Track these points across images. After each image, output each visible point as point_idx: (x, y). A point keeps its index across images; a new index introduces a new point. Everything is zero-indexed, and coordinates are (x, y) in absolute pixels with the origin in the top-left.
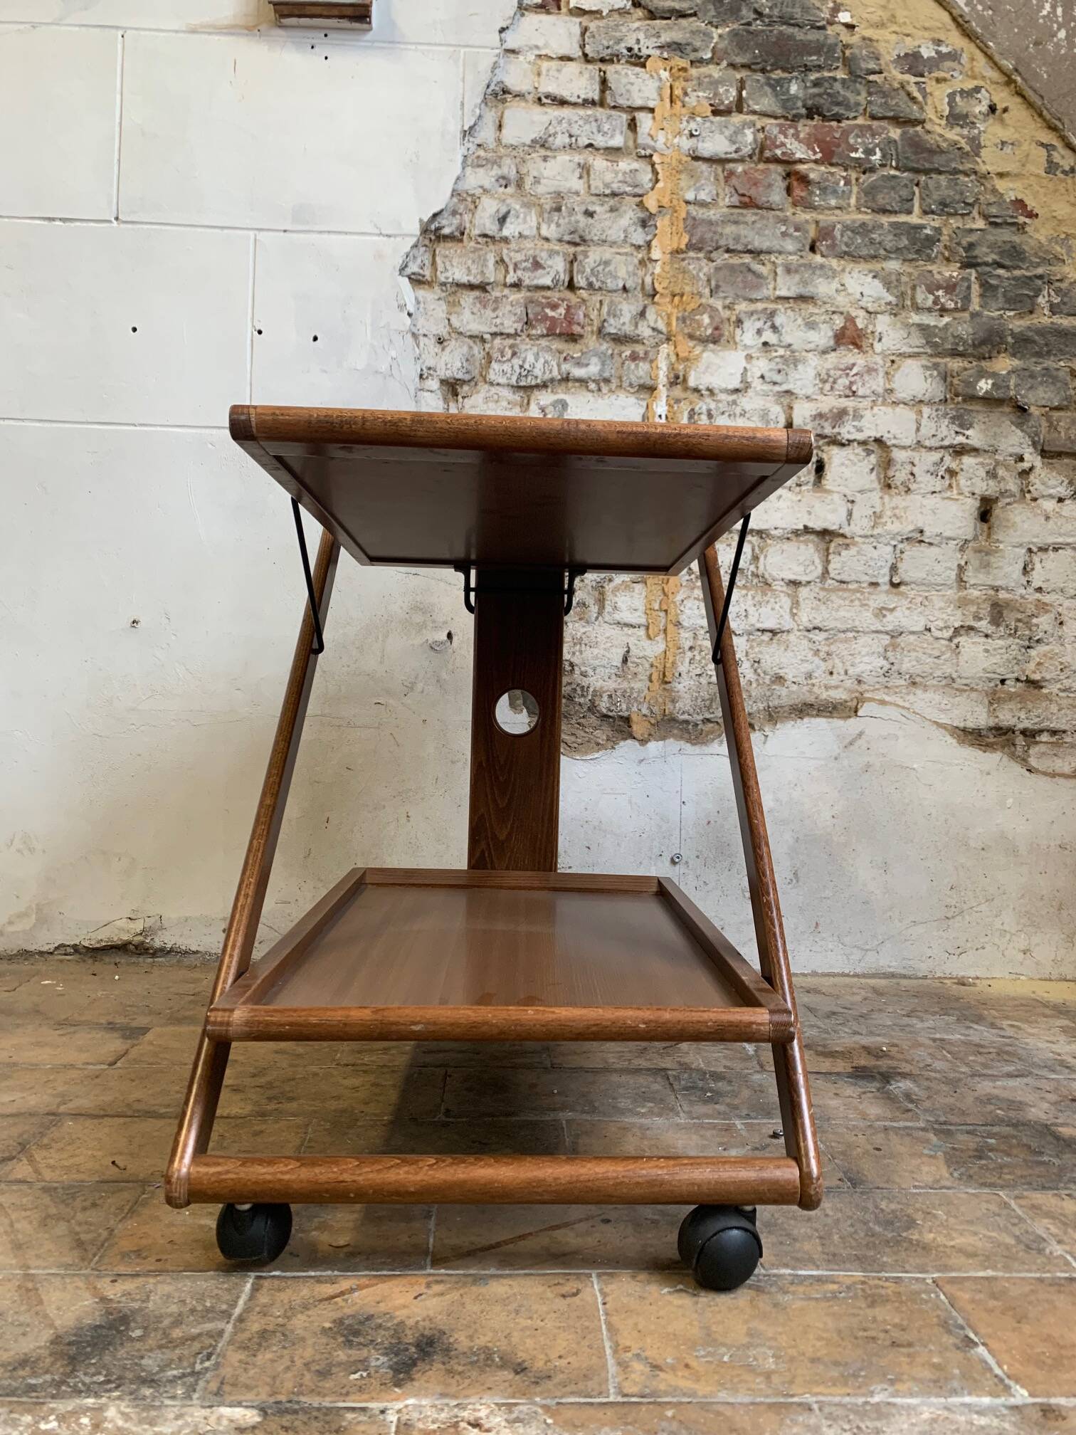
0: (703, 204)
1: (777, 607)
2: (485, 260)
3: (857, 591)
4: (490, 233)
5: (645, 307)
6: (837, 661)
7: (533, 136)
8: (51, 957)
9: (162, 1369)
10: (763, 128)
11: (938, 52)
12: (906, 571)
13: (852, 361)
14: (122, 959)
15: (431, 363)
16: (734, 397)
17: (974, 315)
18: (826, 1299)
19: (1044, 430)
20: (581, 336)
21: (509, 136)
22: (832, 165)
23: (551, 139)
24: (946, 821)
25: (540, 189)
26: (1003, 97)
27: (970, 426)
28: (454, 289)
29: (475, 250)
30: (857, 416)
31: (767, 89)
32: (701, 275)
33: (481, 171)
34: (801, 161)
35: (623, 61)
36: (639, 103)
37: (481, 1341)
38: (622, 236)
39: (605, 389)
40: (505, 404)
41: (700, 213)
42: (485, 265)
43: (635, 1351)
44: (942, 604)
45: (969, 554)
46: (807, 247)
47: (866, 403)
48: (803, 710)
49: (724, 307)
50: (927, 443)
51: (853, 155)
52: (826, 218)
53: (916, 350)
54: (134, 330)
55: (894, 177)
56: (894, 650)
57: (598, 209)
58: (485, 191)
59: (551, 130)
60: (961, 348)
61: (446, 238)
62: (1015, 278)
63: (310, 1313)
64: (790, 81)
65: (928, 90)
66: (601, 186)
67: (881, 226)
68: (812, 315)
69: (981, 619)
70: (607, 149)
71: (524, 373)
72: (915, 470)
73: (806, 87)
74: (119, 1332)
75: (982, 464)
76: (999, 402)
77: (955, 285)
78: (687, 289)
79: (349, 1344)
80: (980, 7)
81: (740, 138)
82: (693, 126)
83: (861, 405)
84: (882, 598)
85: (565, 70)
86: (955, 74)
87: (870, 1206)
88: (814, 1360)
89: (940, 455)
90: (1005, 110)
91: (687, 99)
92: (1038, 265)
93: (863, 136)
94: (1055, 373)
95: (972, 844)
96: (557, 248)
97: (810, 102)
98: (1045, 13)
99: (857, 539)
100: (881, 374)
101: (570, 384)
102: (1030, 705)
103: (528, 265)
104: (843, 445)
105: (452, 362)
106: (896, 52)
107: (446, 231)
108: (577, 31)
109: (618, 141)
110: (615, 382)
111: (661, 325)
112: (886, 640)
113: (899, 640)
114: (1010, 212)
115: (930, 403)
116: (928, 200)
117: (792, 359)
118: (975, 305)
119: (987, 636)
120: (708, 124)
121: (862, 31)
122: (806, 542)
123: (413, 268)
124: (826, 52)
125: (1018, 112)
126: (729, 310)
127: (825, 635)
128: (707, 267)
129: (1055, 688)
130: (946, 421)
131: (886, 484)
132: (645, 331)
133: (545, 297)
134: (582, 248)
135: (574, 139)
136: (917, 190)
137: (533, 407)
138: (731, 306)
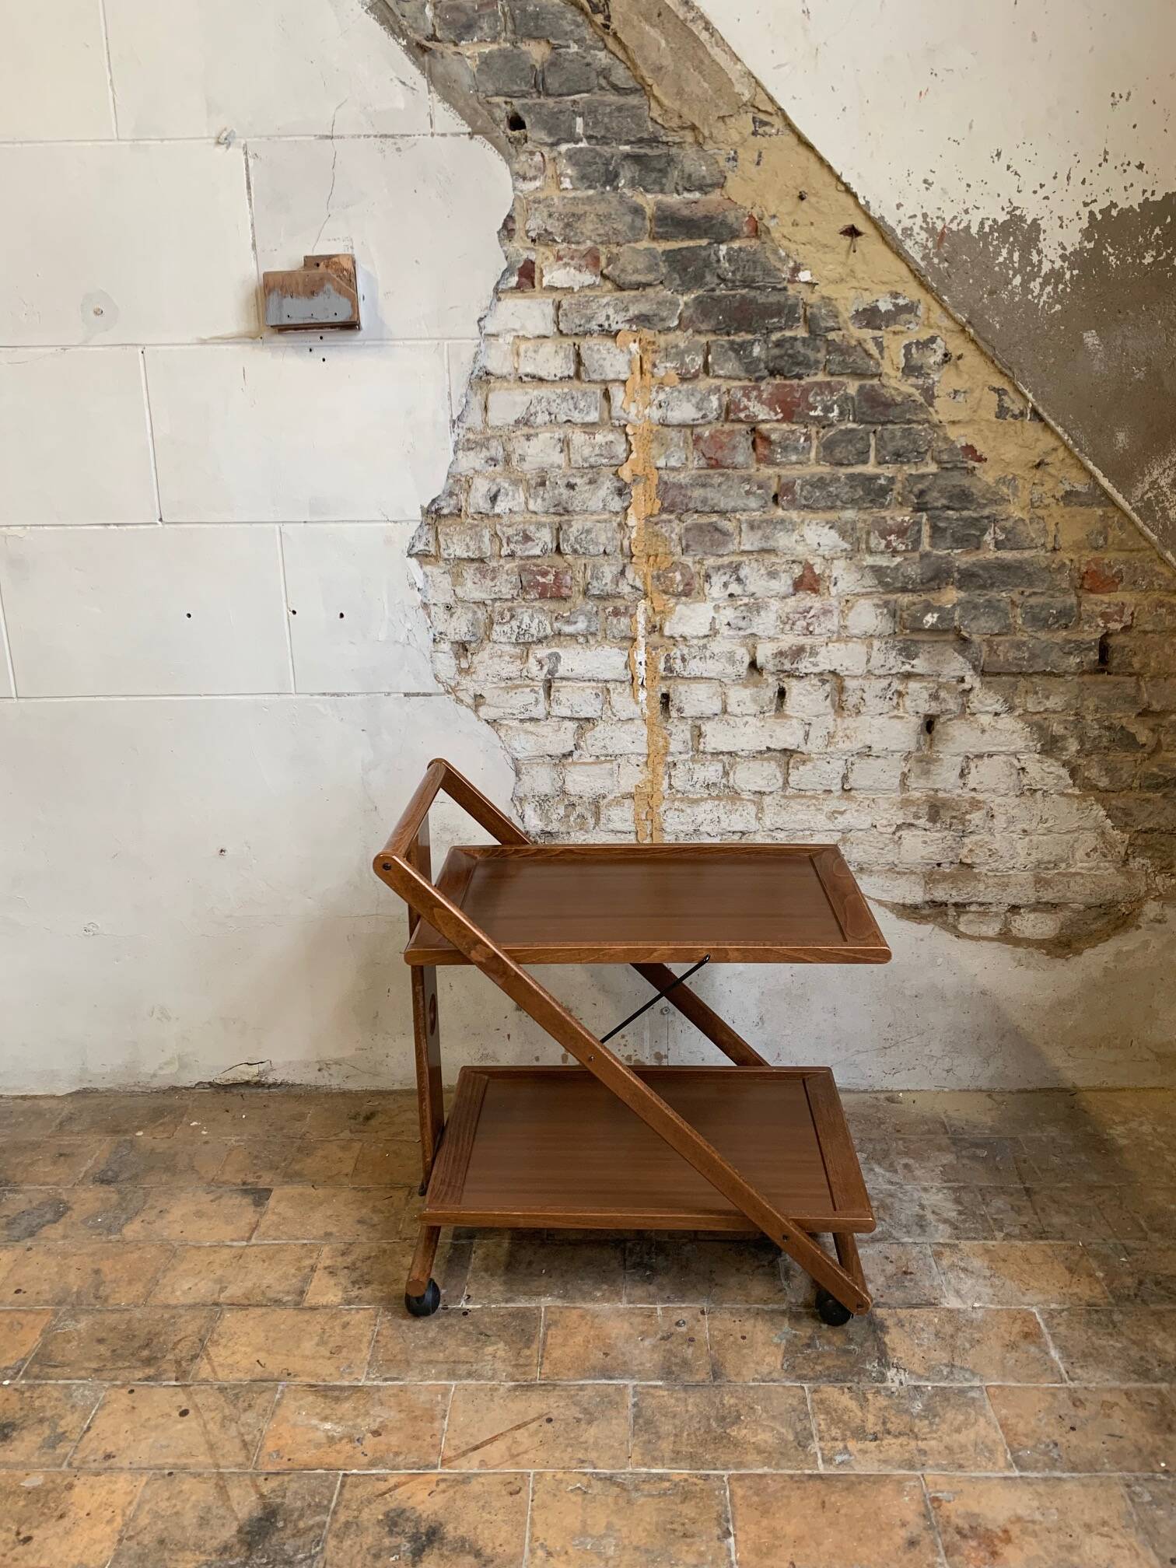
0: (673, 469)
1: (745, 813)
2: (482, 536)
3: (813, 797)
4: (483, 511)
5: (624, 566)
7: (515, 417)
8: (193, 1091)
9: (296, 1552)
10: (728, 391)
11: (895, 305)
12: (855, 780)
13: (809, 605)
14: (246, 1091)
15: (441, 629)
16: (706, 640)
17: (925, 556)
18: (660, 1495)
19: (984, 655)
20: (570, 597)
21: (497, 417)
22: (793, 423)
23: (532, 418)
24: (886, 976)
25: (526, 466)
26: (957, 345)
27: (916, 656)
28: (457, 563)
29: (473, 527)
30: (814, 653)
31: (731, 353)
32: (673, 536)
33: (472, 453)
34: (763, 421)
35: (595, 335)
36: (611, 376)
37: (461, 1531)
38: (601, 505)
40: (507, 658)
41: (671, 477)
42: (481, 540)
43: (541, 1541)
44: (887, 806)
45: (912, 763)
46: (770, 503)
47: (822, 640)
49: (695, 563)
50: (877, 672)
51: (812, 413)
52: (788, 473)
53: (869, 590)
54: (189, 616)
55: (852, 430)
56: (845, 845)
57: (578, 481)
58: (477, 472)
59: (532, 410)
60: (910, 587)
61: (445, 516)
62: (961, 520)
63: (372, 1506)
64: (753, 344)
65: (885, 344)
66: (580, 459)
67: (838, 479)
68: (773, 564)
69: (920, 818)
70: (583, 424)
71: (522, 632)
72: (865, 696)
73: (769, 349)
74: (271, 1523)
75: (926, 688)
76: (945, 631)
77: (906, 529)
78: (661, 550)
79: (391, 1533)
80: (936, 261)
81: (705, 404)
82: (662, 396)
83: (818, 643)
84: (833, 804)
85: (541, 349)
86: (911, 326)
87: (717, 1401)
88: (636, 1548)
89: (888, 681)
90: (960, 357)
91: (656, 370)
92: (985, 506)
93: (822, 393)
94: (997, 604)
95: (908, 993)
96: (544, 519)
97: (771, 365)
98: (1001, 259)
99: (812, 756)
100: (836, 613)
101: (562, 638)
102: (961, 885)
103: (519, 538)
104: (802, 678)
105: (459, 627)
106: (855, 308)
107: (445, 511)
108: (550, 311)
109: (594, 416)
110: (600, 635)
111: (639, 584)
112: (839, 836)
113: (849, 835)
114: (960, 458)
115: (880, 636)
116: (884, 452)
117: (756, 607)
118: (925, 545)
119: (926, 830)
120: (676, 394)
121: (824, 290)
122: (768, 760)
123: (420, 546)
124: (787, 312)
125: (972, 359)
126: (698, 566)
127: (787, 833)
128: (678, 528)
129: (984, 869)
130: (894, 653)
131: (840, 708)
132: (625, 589)
133: (537, 566)
134: (566, 518)
135: (553, 417)
136: (873, 442)
137: (532, 660)
138: (700, 562)
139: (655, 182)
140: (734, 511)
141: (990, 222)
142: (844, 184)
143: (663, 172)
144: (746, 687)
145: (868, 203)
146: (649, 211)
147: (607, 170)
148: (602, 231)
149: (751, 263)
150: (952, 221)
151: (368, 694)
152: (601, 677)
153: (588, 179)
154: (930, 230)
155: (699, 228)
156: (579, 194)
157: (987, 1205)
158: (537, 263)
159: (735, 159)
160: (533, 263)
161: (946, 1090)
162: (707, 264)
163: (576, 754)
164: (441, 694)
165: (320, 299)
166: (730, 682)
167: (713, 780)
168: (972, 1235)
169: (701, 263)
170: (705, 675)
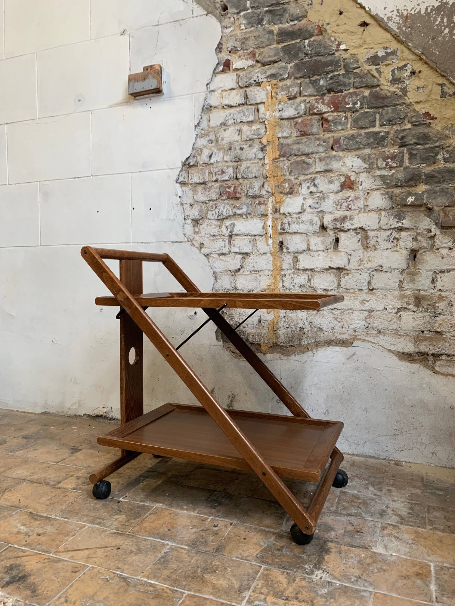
0: (285, 138)
2: (205, 173)
3: (353, 293)
4: (206, 162)
5: (264, 183)
6: (345, 322)
7: (220, 122)
10: (309, 102)
11: (386, 53)
12: (375, 284)
13: (349, 195)
14: (101, 420)
15: (187, 214)
16: (300, 215)
17: (406, 168)
19: (441, 217)
20: (240, 198)
21: (212, 124)
22: (339, 112)
23: (227, 122)
24: (394, 393)
25: (224, 142)
26: (418, 66)
27: (404, 218)
28: (195, 185)
29: (202, 169)
30: (351, 218)
31: (310, 85)
32: (285, 167)
33: (203, 139)
34: (325, 113)
35: (253, 86)
36: (259, 101)
37: (36, 580)
38: (254, 157)
39: (249, 217)
40: (213, 226)
41: (284, 141)
42: (205, 175)
43: (68, 595)
44: (392, 298)
45: (405, 275)
46: (329, 149)
47: (357, 212)
48: (330, 343)
49: (295, 179)
50: (384, 228)
51: (347, 106)
52: (337, 135)
53: (379, 187)
54: (98, 212)
55: (367, 112)
56: (370, 318)
57: (245, 146)
58: (204, 146)
59: (227, 118)
60: (399, 184)
61: (192, 166)
62: (425, 149)
63: (9, 560)
64: (320, 80)
65: (381, 71)
66: (245, 137)
67: (361, 135)
68: (331, 177)
69: (410, 304)
70: (247, 122)
71: (220, 214)
72: (378, 240)
73: (327, 81)
75: (410, 235)
76: (420, 206)
77: (396, 156)
78: (279, 174)
79: (6, 572)
80: (404, 28)
81: (299, 108)
83: (353, 214)
84: (364, 296)
85: (231, 94)
86: (394, 61)
87: (209, 561)
89: (390, 232)
90: (420, 72)
91: (277, 96)
92: (437, 141)
93: (352, 97)
94: (446, 190)
95: (407, 403)
96: (230, 164)
97: (328, 87)
98: (437, 23)
99: (352, 271)
100: (362, 199)
101: (237, 216)
102: (435, 344)
103: (220, 173)
104: (346, 231)
105: (194, 213)
106: (367, 57)
107: (192, 164)
108: (235, 77)
109: (251, 118)
110: (252, 214)
111: (270, 190)
112: (367, 313)
113: (372, 313)
114: (422, 119)
115: (385, 210)
116: (383, 120)
117: (323, 197)
118: (406, 163)
119: (414, 312)
120: (286, 105)
121: (351, 51)
122: (330, 273)
123: (181, 179)
124: (335, 64)
125: (426, 72)
126: (296, 180)
127: (339, 311)
128: (287, 163)
129: (448, 335)
130: (392, 217)
131: (366, 247)
132: (264, 193)
133: (226, 184)
134: (239, 163)
135: (235, 120)
136: (378, 116)
137: (224, 227)
138: (297, 178)
139: (278, 20)
140: (312, 153)
141: (431, 7)
142: (359, 4)
143: (282, 15)
144: (318, 237)
145: (370, 9)
146: (275, 32)
147: (259, 19)
148: (256, 43)
149: (319, 45)
150: (411, 10)
151: (158, 242)
152: (253, 233)
153: (251, 23)
154: (401, 16)
155: (296, 35)
156: (248, 30)
157: (429, 513)
158: (231, 60)
159: (311, 4)
160: (229, 61)
161: (432, 465)
162: (300, 49)
163: (242, 270)
164: (186, 242)
165: (147, 81)
166: (311, 235)
167: (303, 283)
168: (412, 524)
169: (297, 49)
170: (299, 231)
